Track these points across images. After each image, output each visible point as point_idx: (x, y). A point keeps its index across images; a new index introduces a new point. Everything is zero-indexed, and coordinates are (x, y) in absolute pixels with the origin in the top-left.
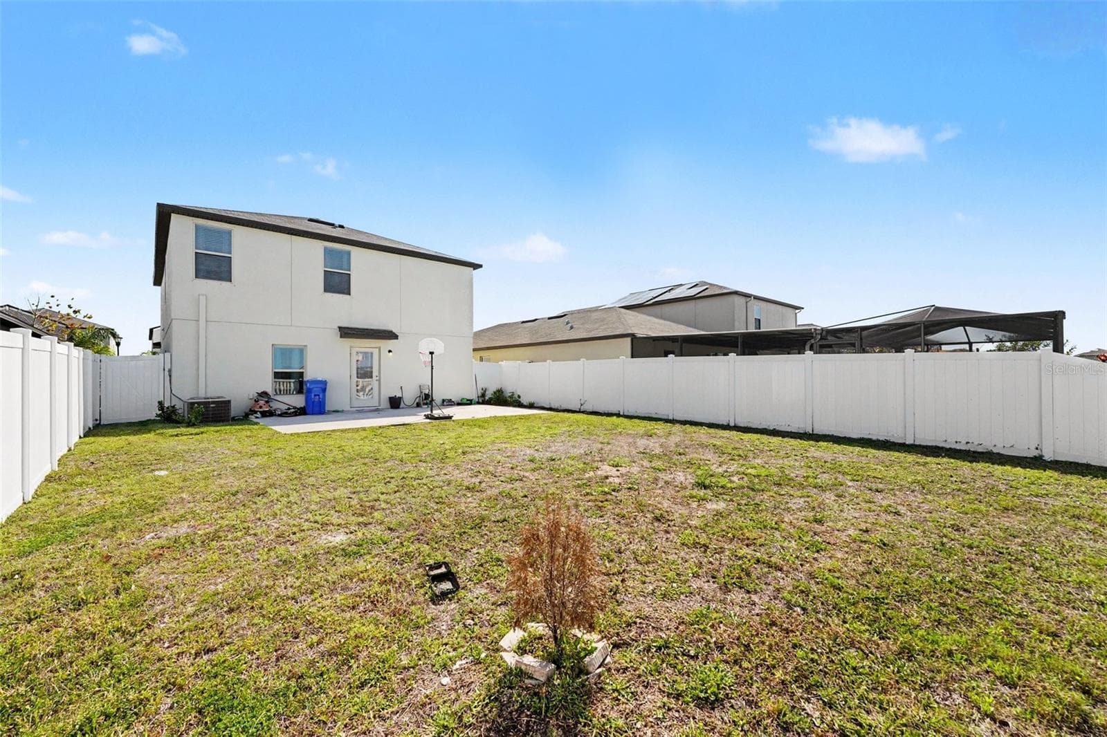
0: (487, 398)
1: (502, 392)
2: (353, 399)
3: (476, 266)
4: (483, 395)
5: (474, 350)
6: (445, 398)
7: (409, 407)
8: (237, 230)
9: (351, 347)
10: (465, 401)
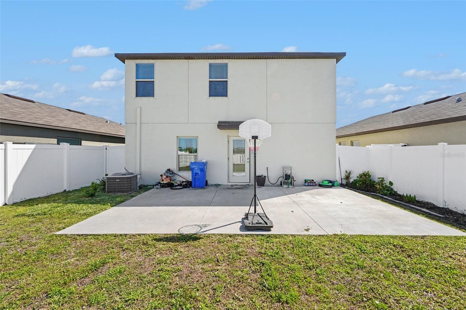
0: (351, 180)
1: (370, 176)
2: (231, 175)
3: (338, 57)
4: (348, 177)
5: (337, 137)
6: (307, 178)
7: (273, 185)
8: (158, 63)
9: (228, 137)
10: (326, 183)
